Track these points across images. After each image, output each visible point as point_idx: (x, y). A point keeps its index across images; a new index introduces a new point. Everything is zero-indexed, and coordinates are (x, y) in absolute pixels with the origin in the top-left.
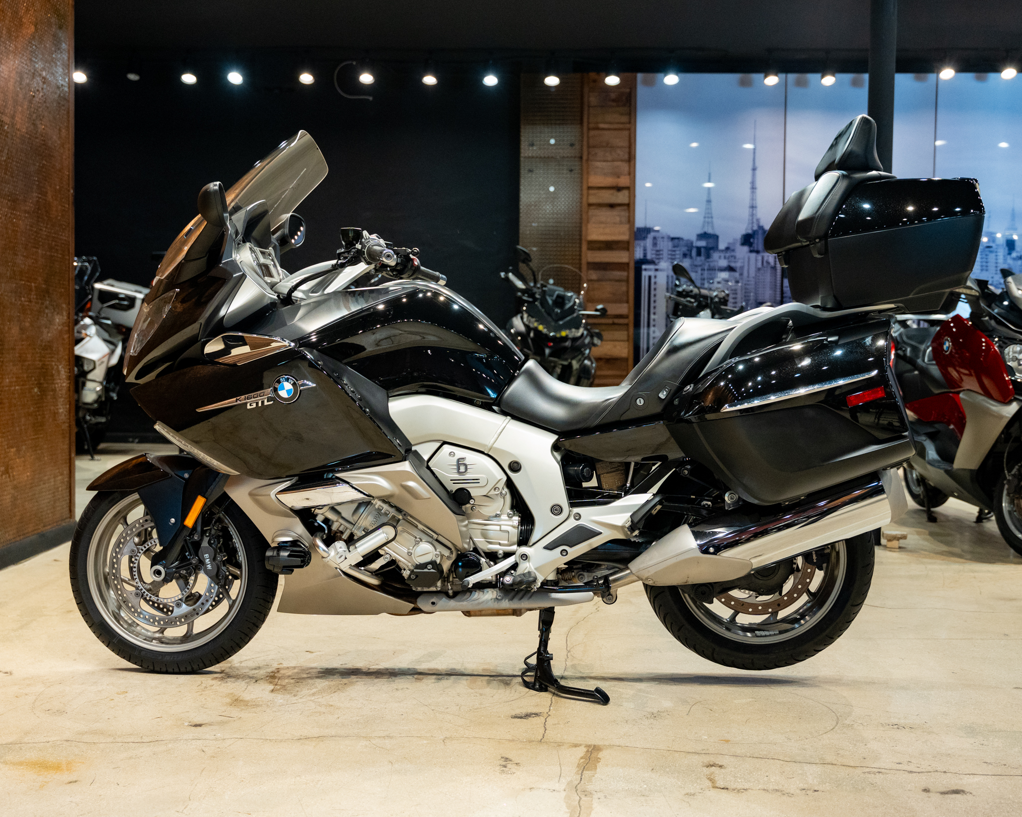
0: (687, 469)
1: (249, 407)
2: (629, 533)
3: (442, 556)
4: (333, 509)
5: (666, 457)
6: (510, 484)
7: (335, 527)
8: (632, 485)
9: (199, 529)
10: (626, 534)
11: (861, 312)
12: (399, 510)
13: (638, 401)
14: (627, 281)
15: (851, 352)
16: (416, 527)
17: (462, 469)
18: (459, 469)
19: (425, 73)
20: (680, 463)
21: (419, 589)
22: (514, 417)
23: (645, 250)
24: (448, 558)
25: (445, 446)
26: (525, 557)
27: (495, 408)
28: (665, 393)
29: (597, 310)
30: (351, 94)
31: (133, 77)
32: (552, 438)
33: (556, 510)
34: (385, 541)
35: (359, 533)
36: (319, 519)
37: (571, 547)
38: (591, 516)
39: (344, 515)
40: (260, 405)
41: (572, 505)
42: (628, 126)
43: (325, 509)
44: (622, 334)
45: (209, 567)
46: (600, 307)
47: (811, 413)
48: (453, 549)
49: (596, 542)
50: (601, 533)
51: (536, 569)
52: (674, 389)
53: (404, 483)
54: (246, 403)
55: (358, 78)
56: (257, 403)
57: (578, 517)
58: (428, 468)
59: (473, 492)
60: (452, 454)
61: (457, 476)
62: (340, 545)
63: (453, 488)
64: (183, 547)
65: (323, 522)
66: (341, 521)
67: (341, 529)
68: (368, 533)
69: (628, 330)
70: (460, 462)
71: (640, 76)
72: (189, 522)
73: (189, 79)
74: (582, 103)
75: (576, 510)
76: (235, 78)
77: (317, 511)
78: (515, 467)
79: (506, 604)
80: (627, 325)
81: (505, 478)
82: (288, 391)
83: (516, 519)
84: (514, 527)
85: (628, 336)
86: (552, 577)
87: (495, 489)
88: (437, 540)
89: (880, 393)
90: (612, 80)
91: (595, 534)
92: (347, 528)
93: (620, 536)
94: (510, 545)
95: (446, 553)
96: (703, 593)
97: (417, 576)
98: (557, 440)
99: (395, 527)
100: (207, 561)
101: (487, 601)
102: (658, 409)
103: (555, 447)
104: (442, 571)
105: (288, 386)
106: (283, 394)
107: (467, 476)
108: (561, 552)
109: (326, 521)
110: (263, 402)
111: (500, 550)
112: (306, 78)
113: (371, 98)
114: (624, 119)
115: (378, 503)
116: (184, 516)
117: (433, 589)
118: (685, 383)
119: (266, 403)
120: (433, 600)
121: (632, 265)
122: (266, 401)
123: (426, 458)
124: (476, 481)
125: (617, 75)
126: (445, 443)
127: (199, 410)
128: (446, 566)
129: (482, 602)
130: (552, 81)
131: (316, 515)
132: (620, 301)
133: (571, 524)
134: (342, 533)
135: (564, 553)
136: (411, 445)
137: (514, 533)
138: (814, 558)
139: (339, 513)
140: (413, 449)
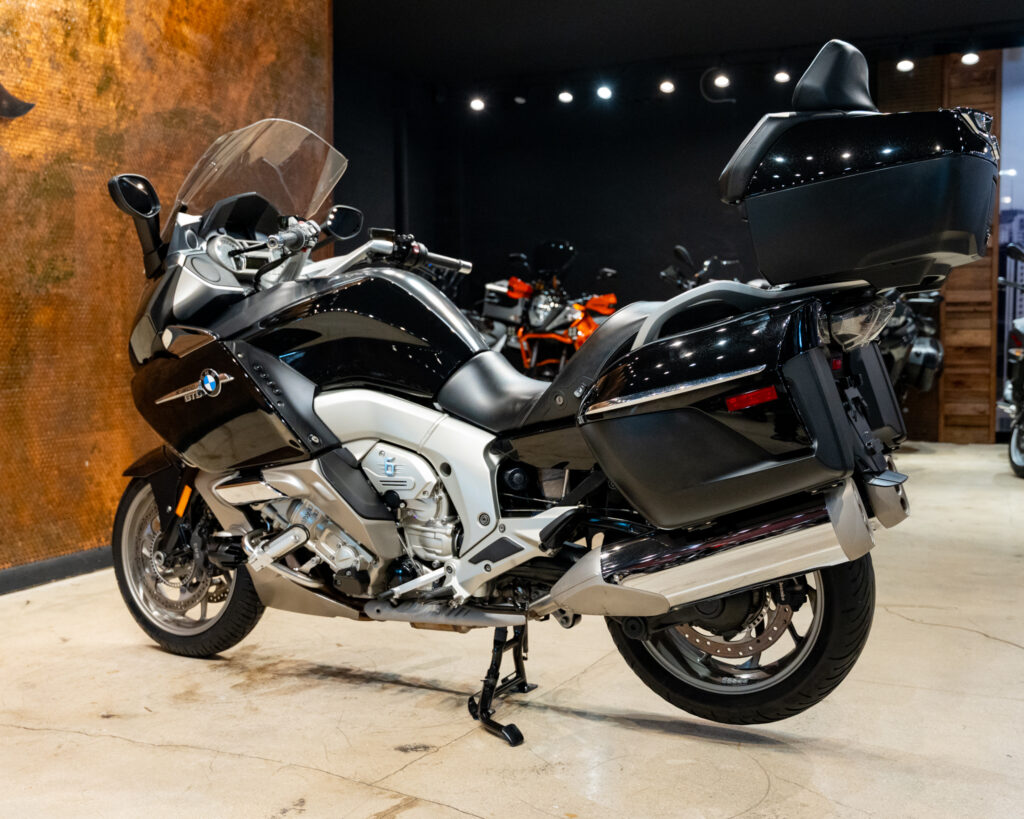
2: (544, 550)
4: (268, 506)
7: (275, 525)
9: (187, 519)
10: (542, 552)
13: (557, 399)
14: (991, 266)
15: (737, 342)
16: (343, 529)
17: (391, 470)
18: (388, 469)
19: (778, 70)
22: (452, 415)
23: (1011, 233)
24: (375, 565)
25: (379, 445)
26: (450, 569)
27: (436, 405)
28: (581, 390)
29: (931, 298)
30: (716, 98)
31: (520, 100)
32: (487, 438)
33: (484, 519)
37: (494, 561)
38: (514, 528)
39: (280, 513)
40: (194, 398)
41: (500, 515)
42: (992, 105)
43: (262, 505)
44: (985, 322)
46: (935, 294)
47: (683, 418)
49: (518, 559)
50: (522, 549)
54: (184, 397)
55: (713, 81)
56: (192, 396)
57: (503, 529)
58: (359, 469)
59: (402, 495)
60: (384, 453)
61: (385, 478)
63: (382, 489)
69: (991, 317)
70: (388, 463)
71: (1006, 52)
72: (181, 513)
73: (566, 97)
74: (942, 86)
75: (503, 521)
76: (605, 93)
78: (447, 468)
79: (442, 619)
80: (990, 312)
81: (436, 480)
82: (211, 384)
83: (450, 527)
84: (448, 536)
85: (991, 324)
86: (479, 593)
87: (424, 493)
89: (769, 394)
90: (970, 59)
91: (518, 549)
94: (445, 555)
98: (492, 440)
99: (306, 530)
100: (196, 550)
101: (425, 614)
103: (491, 448)
105: (211, 379)
106: (208, 387)
107: (396, 478)
108: (486, 567)
110: (195, 395)
111: (435, 558)
112: (667, 87)
113: (734, 101)
114: (988, 98)
115: (307, 503)
116: (176, 505)
119: (198, 396)
121: (996, 250)
122: (197, 394)
123: (358, 457)
124: (405, 483)
125: (976, 52)
126: (378, 441)
127: (158, 403)
128: (373, 573)
129: (421, 615)
130: (906, 66)
131: (258, 512)
132: (982, 288)
133: (497, 536)
135: (488, 568)
136: (341, 443)
137: (448, 542)
138: (782, 595)
139: (274, 510)
140: (344, 446)
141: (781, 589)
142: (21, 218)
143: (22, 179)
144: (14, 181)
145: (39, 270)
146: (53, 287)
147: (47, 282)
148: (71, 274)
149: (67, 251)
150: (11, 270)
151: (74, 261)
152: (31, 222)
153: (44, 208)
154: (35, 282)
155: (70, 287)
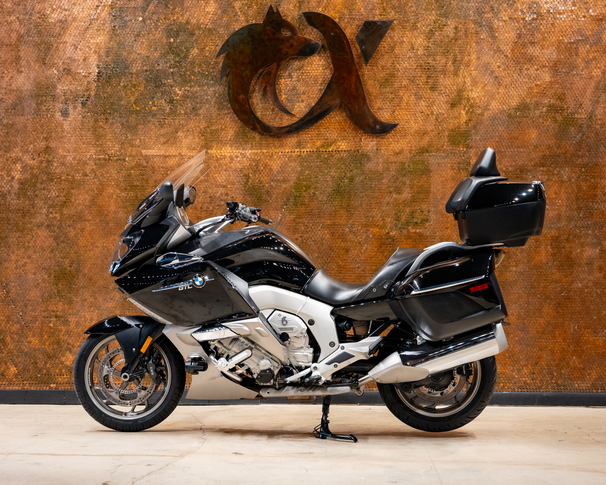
0: (398, 324)
1: (180, 290)
2: (368, 356)
3: (274, 366)
4: (219, 342)
5: (388, 318)
6: (309, 331)
7: (220, 351)
8: (371, 333)
9: (148, 353)
10: (367, 357)
11: (488, 247)
12: (253, 343)
13: (373, 290)
16: (260, 351)
17: (285, 323)
18: (283, 322)
20: (395, 322)
21: (262, 384)
22: (311, 297)
24: (277, 368)
25: (276, 311)
26: (315, 368)
27: (301, 292)
28: (387, 286)
32: (330, 308)
33: (332, 344)
34: (246, 357)
35: (231, 354)
36: (212, 347)
37: (339, 363)
38: (349, 347)
39: (224, 345)
40: (185, 289)
41: (341, 342)
43: (216, 341)
45: (153, 374)
47: (453, 295)
48: (280, 363)
49: (352, 361)
50: (354, 356)
51: (321, 374)
52: (391, 284)
53: (256, 328)
54: (178, 288)
56: (184, 288)
57: (343, 348)
58: (267, 322)
59: (290, 335)
60: (280, 315)
61: (283, 327)
62: (223, 360)
63: (281, 332)
64: (139, 363)
65: (214, 349)
66: (223, 348)
67: (223, 353)
68: (237, 354)
70: (284, 319)
72: (143, 350)
75: (341, 345)
77: (212, 343)
78: (311, 322)
79: (306, 393)
81: (306, 328)
82: (200, 282)
83: (311, 350)
84: (310, 353)
86: (329, 379)
87: (301, 333)
88: (271, 358)
89: (486, 286)
91: (352, 356)
92: (226, 352)
93: (364, 358)
94: (308, 363)
95: (276, 365)
96: (406, 388)
97: (261, 376)
98: (333, 309)
99: (251, 350)
100: (152, 371)
102: (383, 294)
103: (332, 313)
104: (274, 375)
105: (200, 279)
106: (198, 283)
107: (286, 327)
108: (334, 366)
109: (216, 348)
110: (187, 287)
111: (303, 365)
115: (242, 339)
116: (140, 347)
117: (269, 384)
118: (396, 281)
119: (189, 288)
120: (268, 391)
122: (189, 286)
123: (266, 317)
124: (292, 329)
126: (276, 310)
127: (153, 291)
128: (276, 372)
131: (210, 345)
133: (340, 352)
134: (223, 354)
135: (336, 366)
136: (259, 310)
137: (311, 356)
138: (464, 372)
139: (222, 344)
140: (260, 312)
141: (464, 369)
142: (391, 189)
143: (393, 167)
144: (388, 169)
145: (403, 219)
146: (413, 228)
147: (408, 226)
148: (427, 220)
149: (424, 206)
150: (383, 220)
151: (429, 212)
152: (398, 191)
153: (408, 182)
154: (399, 226)
155: (426, 228)
